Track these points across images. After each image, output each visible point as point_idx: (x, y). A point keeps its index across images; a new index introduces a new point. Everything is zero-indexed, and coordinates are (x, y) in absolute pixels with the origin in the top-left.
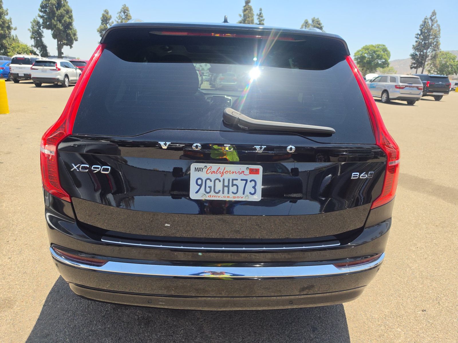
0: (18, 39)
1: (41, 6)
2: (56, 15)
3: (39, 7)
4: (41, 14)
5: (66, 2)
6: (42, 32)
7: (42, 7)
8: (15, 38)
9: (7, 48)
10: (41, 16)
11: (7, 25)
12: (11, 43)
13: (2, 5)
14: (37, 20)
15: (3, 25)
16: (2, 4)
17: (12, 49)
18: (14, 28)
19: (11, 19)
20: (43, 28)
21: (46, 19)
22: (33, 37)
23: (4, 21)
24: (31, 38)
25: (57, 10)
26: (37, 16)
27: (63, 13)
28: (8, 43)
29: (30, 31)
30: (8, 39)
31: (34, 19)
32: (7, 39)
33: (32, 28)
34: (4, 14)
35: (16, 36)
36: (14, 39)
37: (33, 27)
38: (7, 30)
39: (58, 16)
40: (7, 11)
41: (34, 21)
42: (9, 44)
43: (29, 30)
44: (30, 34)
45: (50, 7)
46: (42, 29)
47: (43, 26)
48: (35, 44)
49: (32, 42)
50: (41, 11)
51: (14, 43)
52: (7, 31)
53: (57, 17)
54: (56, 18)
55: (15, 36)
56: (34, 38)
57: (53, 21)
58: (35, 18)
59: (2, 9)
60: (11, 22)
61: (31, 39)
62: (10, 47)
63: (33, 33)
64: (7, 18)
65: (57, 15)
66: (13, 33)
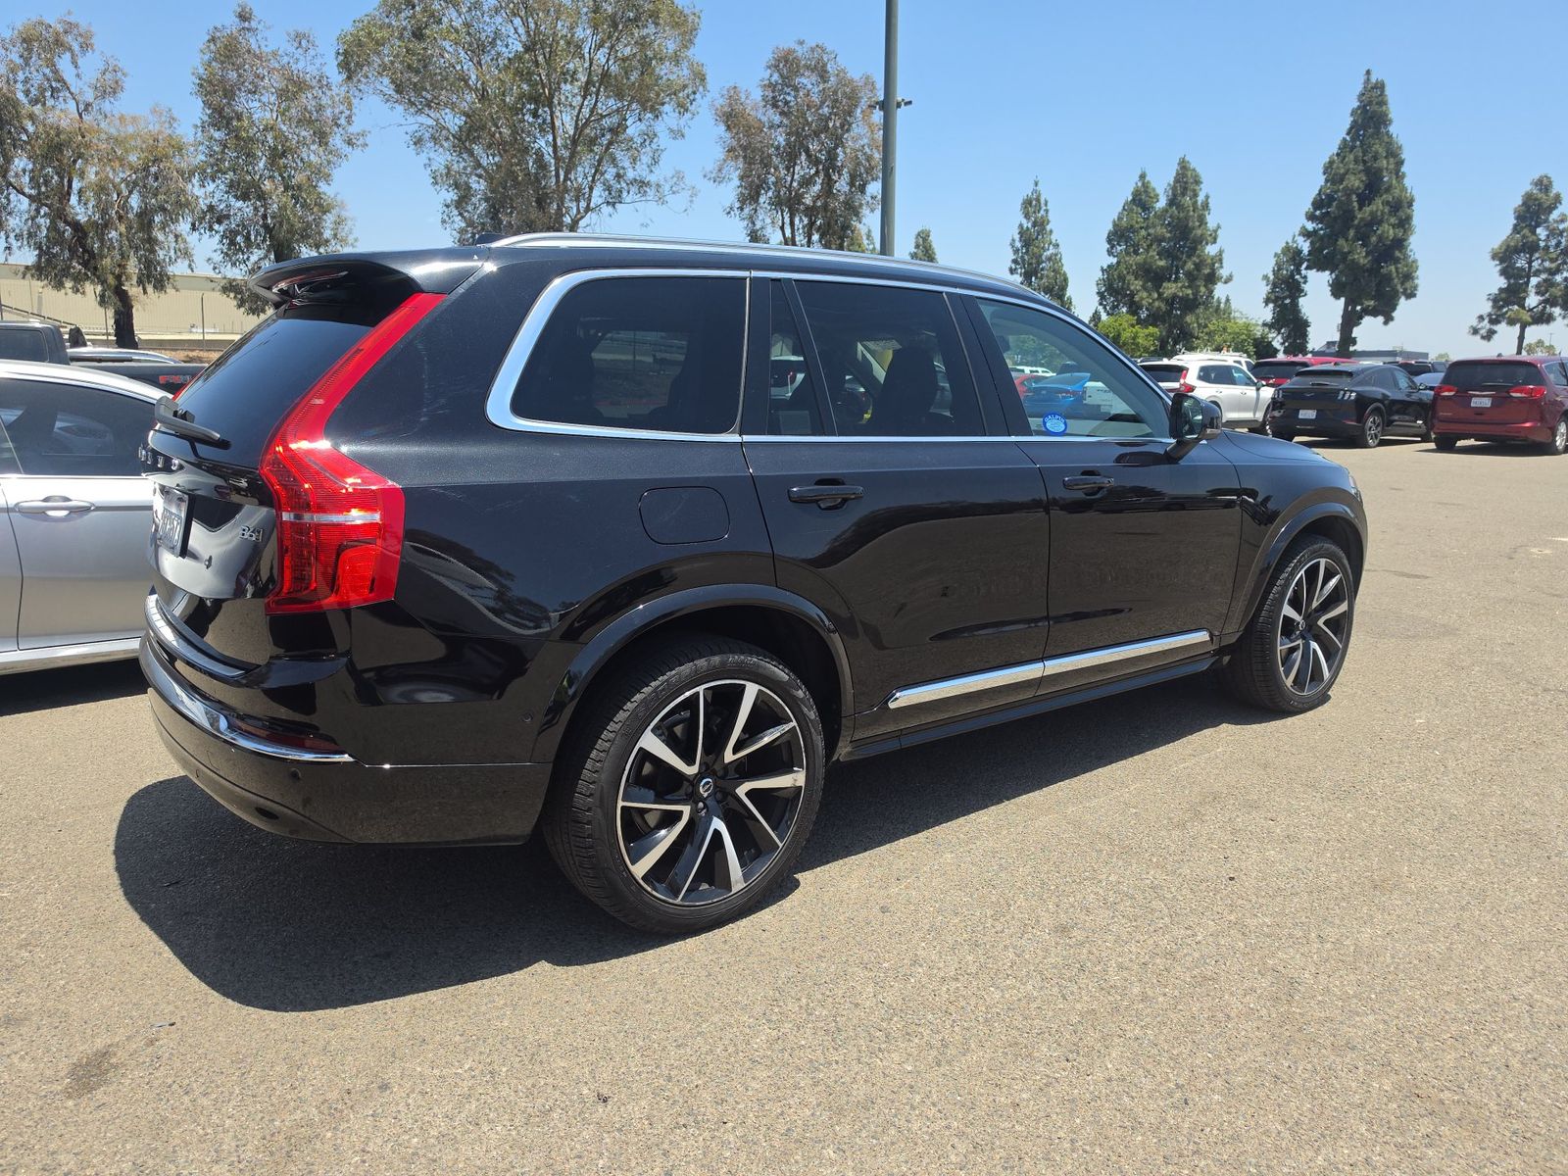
0: (1230, 307)
1: (1313, 204)
2: (1356, 222)
3: (1308, 206)
4: (1310, 226)
5: (1397, 178)
6: (1302, 280)
7: (1318, 204)
8: (1222, 305)
9: (1193, 336)
10: (1309, 232)
11: (1207, 271)
12: (1207, 322)
13: (1207, 216)
14: (1295, 245)
15: (1195, 272)
16: (1207, 213)
17: (1206, 338)
18: (1225, 277)
19: (1221, 252)
20: (1307, 268)
21: (1322, 238)
22: (1273, 297)
23: (1201, 261)
24: (1267, 301)
25: (1360, 209)
26: (1297, 233)
27: (1379, 213)
28: (1198, 323)
29: (1268, 281)
30: (1201, 310)
31: (1287, 243)
32: (1197, 311)
33: (1274, 271)
34: (1204, 243)
35: (1228, 300)
36: (1218, 309)
37: (1279, 270)
38: (1205, 286)
39: (1362, 224)
40: (1215, 231)
41: (1287, 249)
42: (1199, 325)
43: (1266, 277)
44: (1264, 289)
45: (1340, 202)
46: (1303, 272)
47: (1308, 260)
48: (1273, 318)
49: (1267, 314)
50: (1311, 217)
51: (1214, 321)
52: (1203, 289)
53: (1358, 228)
54: (1352, 233)
55: (1223, 300)
56: (1274, 301)
57: (1341, 242)
58: (1290, 241)
59: (1203, 226)
60: (1221, 261)
61: (1267, 305)
62: (1202, 332)
63: (1275, 285)
64: (1211, 250)
65: (1359, 223)
66: (1220, 291)
